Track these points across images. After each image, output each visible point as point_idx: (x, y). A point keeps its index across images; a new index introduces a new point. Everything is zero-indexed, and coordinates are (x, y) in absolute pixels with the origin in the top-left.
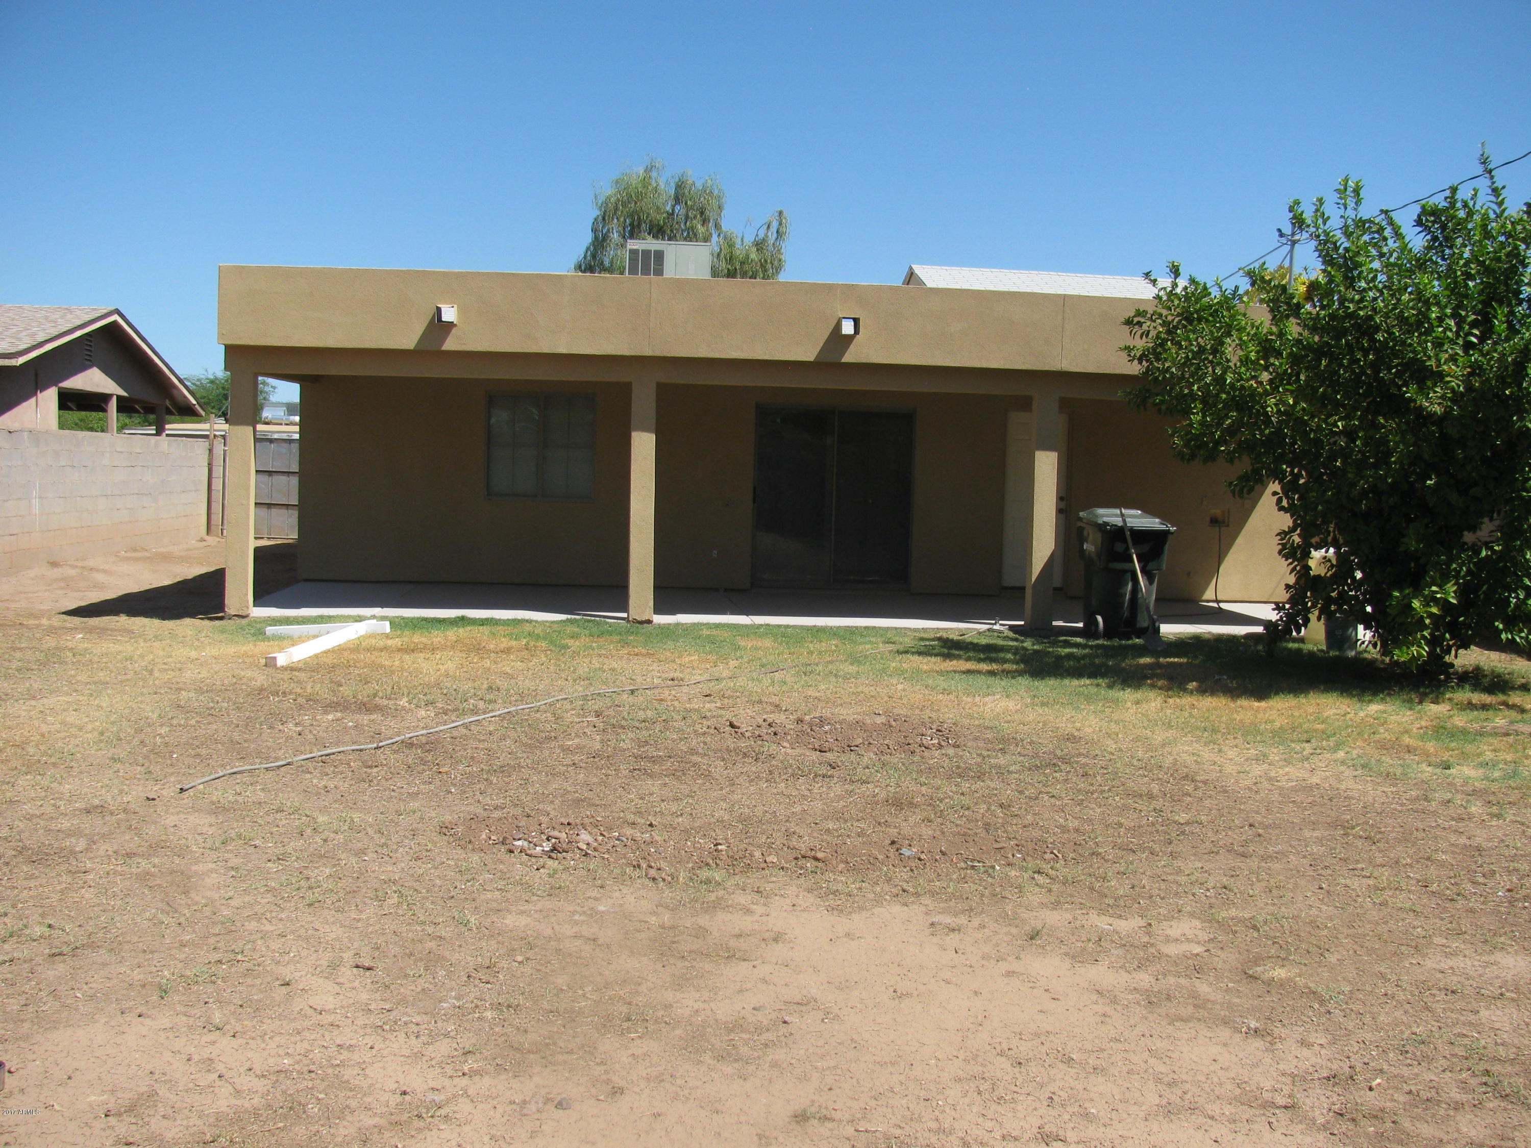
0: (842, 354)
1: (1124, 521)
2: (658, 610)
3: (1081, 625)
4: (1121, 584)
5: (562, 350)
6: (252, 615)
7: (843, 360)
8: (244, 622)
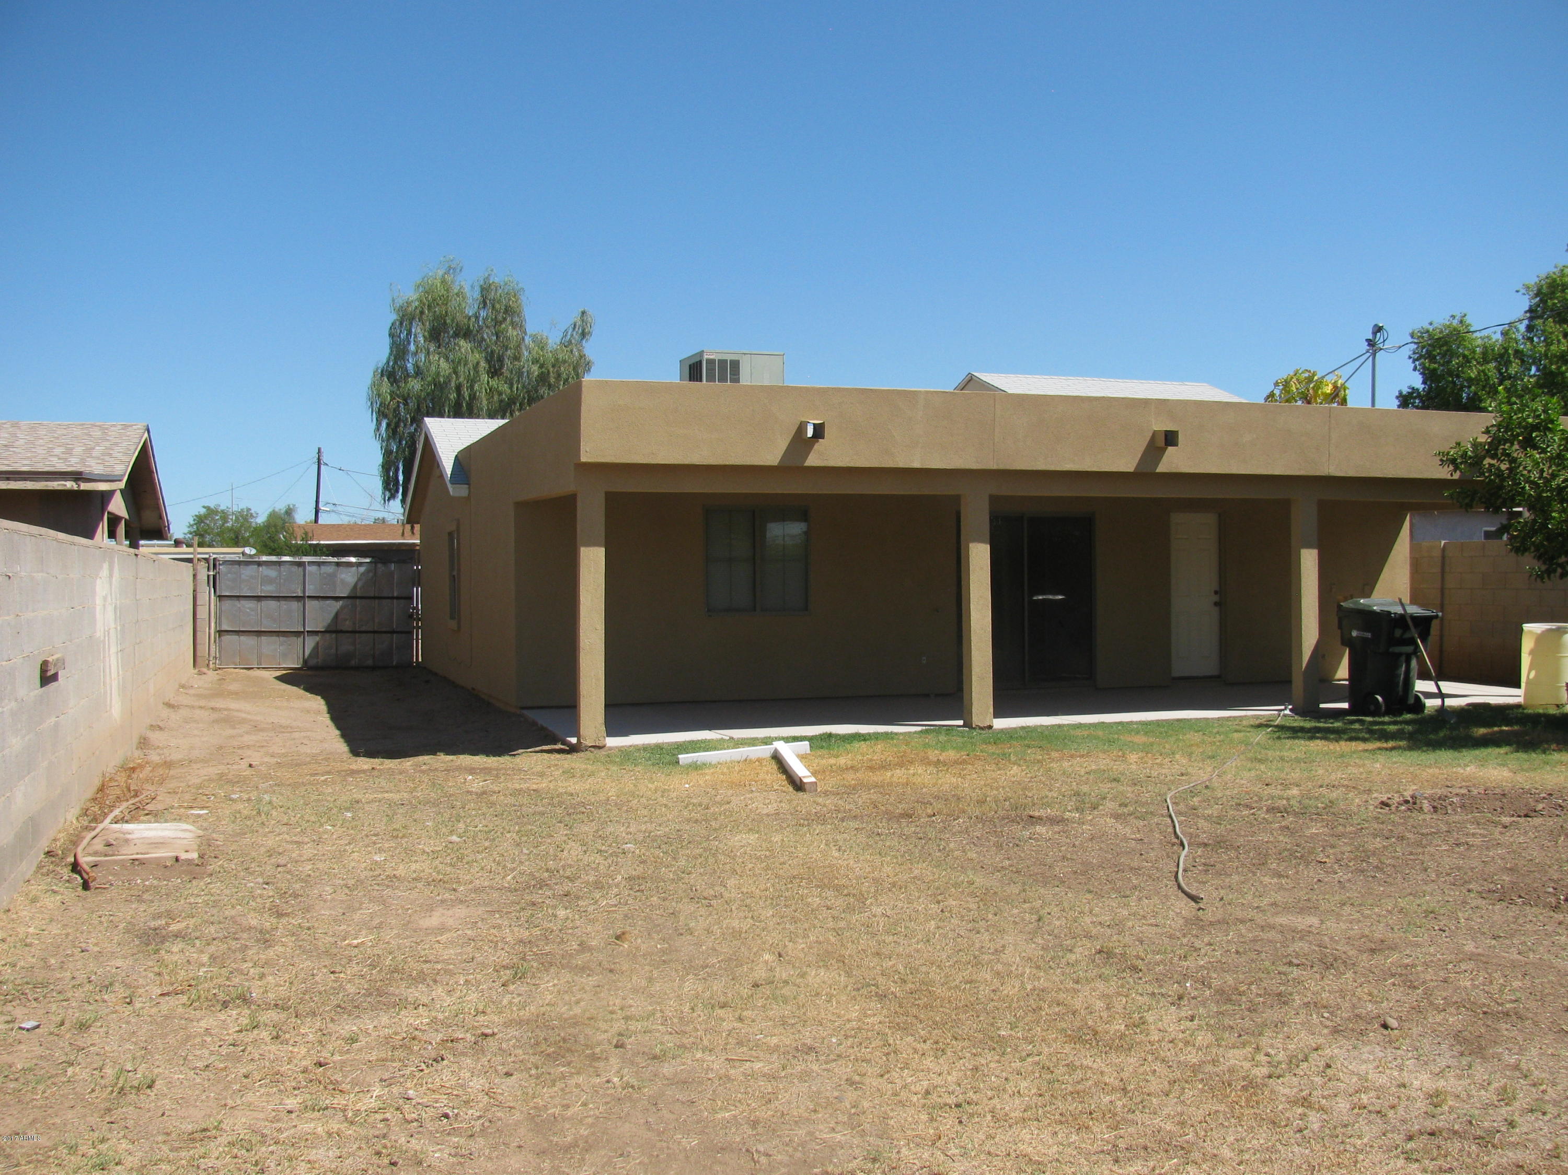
0: (1157, 465)
1: (1404, 609)
2: (997, 715)
3: (1345, 705)
4: (1398, 667)
5: (917, 465)
6: (608, 745)
7: (1158, 471)
8: (603, 752)
